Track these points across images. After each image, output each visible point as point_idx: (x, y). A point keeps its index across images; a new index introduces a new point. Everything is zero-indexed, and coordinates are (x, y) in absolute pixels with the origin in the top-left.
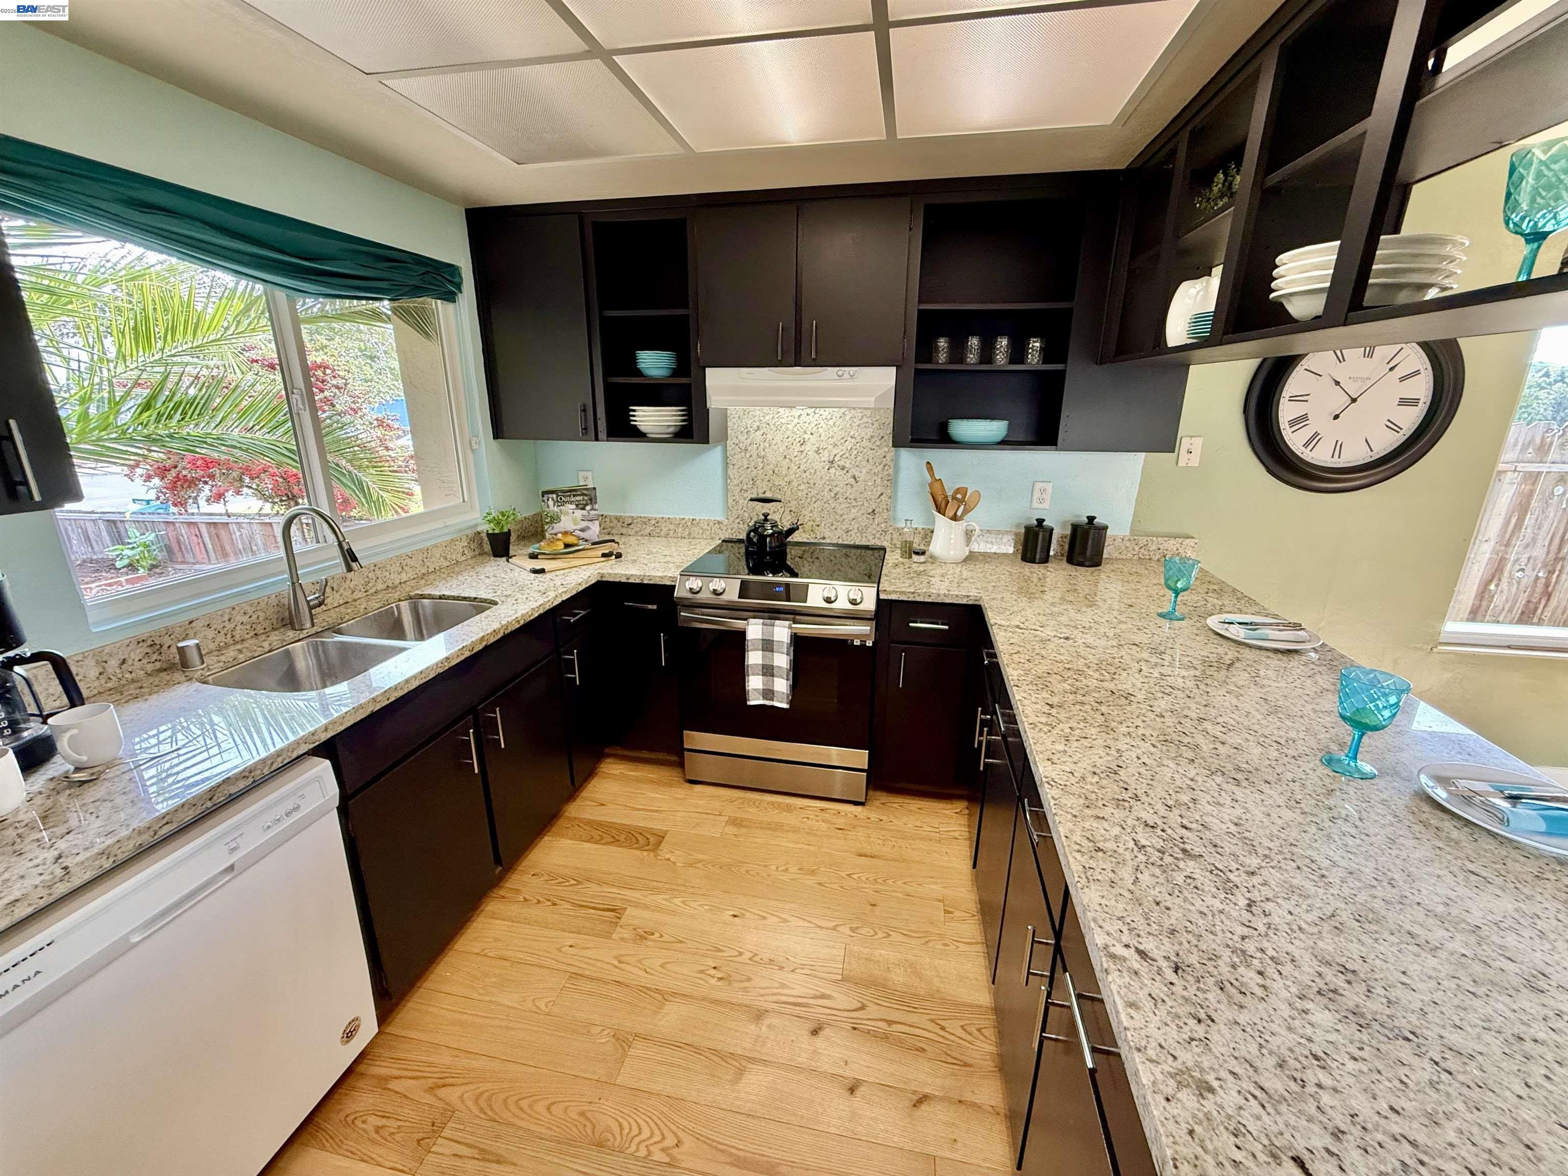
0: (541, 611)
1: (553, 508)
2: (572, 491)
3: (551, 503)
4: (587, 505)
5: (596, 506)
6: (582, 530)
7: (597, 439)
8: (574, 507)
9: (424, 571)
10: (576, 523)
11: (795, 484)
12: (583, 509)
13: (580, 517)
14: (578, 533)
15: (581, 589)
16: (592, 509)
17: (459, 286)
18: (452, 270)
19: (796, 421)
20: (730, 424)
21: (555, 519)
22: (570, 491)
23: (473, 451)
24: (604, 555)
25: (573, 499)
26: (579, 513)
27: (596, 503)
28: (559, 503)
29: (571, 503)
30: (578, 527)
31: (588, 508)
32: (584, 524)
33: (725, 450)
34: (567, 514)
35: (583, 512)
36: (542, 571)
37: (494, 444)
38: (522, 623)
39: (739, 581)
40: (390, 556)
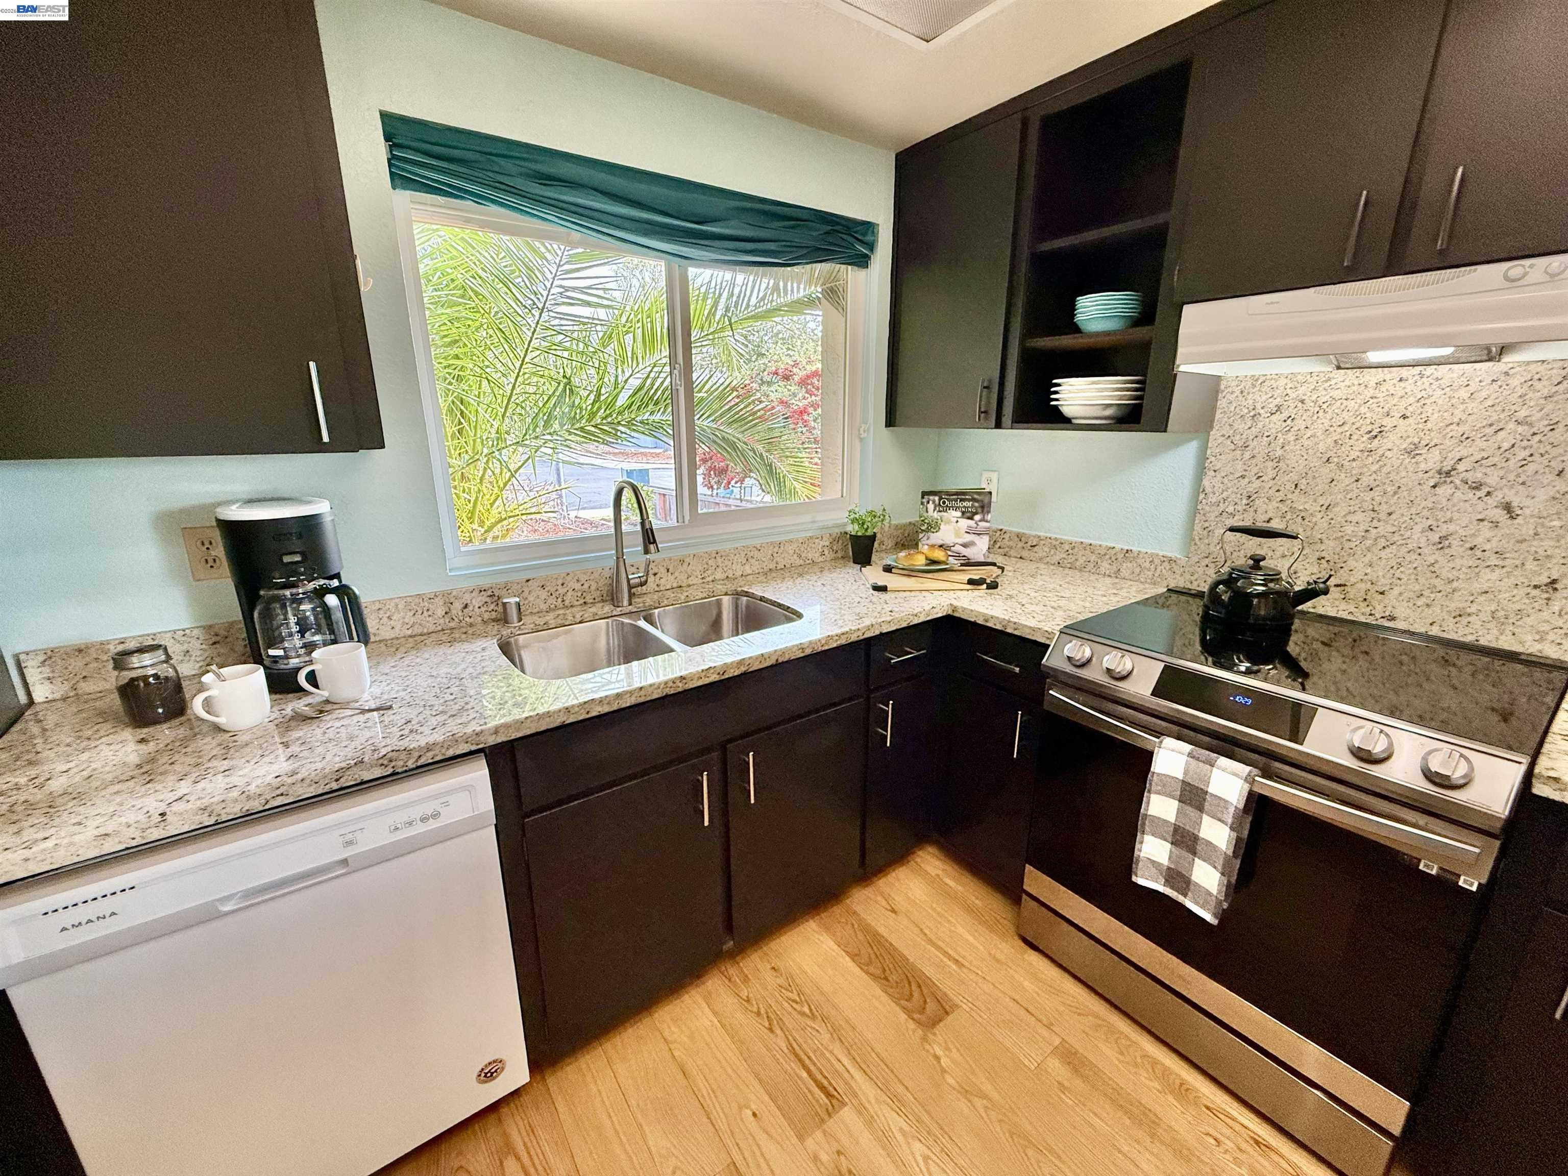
0: (843, 641)
1: (932, 512)
2: (961, 495)
3: (931, 506)
4: (976, 513)
5: (989, 517)
6: (965, 545)
7: (998, 425)
8: (959, 514)
9: (772, 566)
10: (958, 535)
11: (1340, 511)
12: (971, 518)
13: (965, 528)
14: (958, 548)
15: (916, 621)
16: (983, 520)
17: (871, 246)
18: (868, 227)
19: (1369, 393)
20: (1222, 403)
21: (933, 527)
22: (957, 494)
23: (861, 440)
24: (971, 582)
25: (960, 504)
26: (965, 523)
27: (989, 512)
28: (942, 507)
29: (956, 509)
30: (960, 541)
31: (977, 517)
32: (968, 538)
33: (1204, 448)
34: (949, 522)
35: (970, 522)
36: (883, 589)
37: (886, 433)
38: (808, 652)
39: (1162, 665)
40: (739, 544)
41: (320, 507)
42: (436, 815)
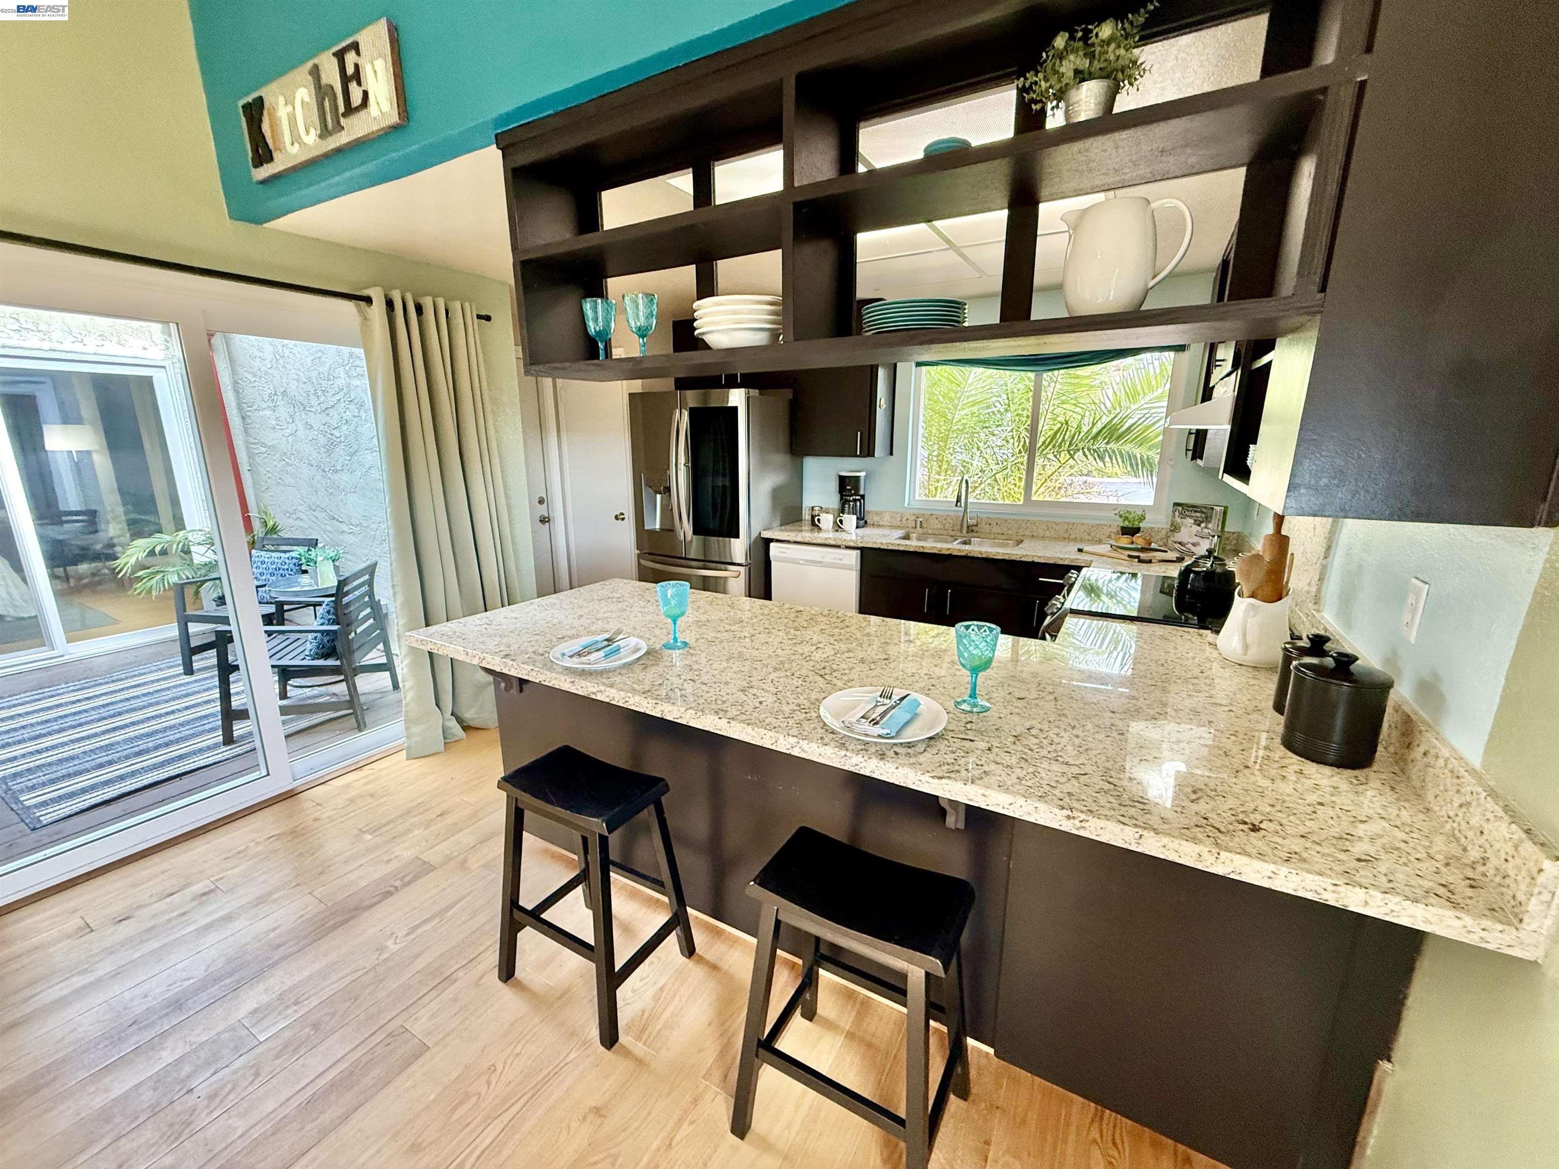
1: (1179, 520)
2: (1196, 508)
3: (1177, 513)
4: (1202, 522)
13: (1195, 532)
15: (1061, 562)
22: (1193, 506)
25: (1193, 514)
26: (1195, 528)
27: (1210, 522)
28: (1184, 516)
29: (1191, 517)
30: (1191, 541)
31: (1203, 525)
32: (1196, 539)
34: (1186, 526)
35: (1199, 528)
40: (1044, 519)
41: (862, 474)
42: (841, 560)
